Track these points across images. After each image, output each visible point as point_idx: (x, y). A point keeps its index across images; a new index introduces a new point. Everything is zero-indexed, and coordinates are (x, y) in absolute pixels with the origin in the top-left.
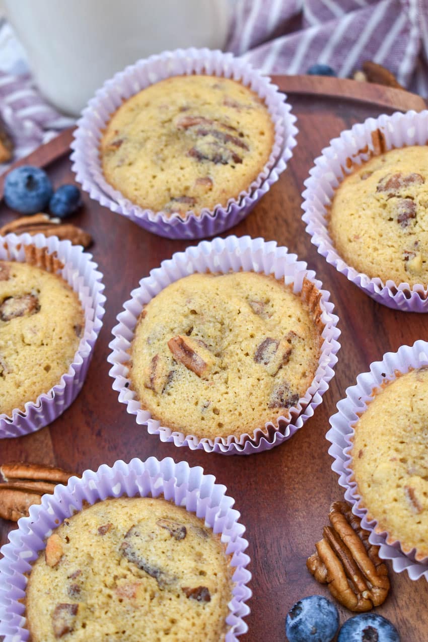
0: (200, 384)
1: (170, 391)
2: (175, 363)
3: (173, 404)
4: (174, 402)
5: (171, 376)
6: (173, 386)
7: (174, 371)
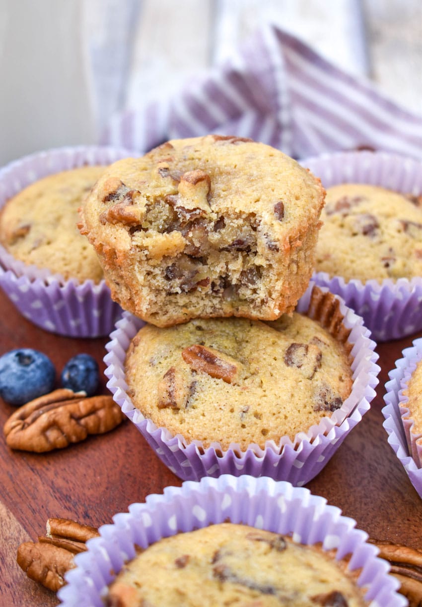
0: (231, 391)
1: (195, 404)
2: (194, 373)
3: (201, 417)
4: (203, 415)
5: (193, 388)
6: (198, 398)
7: (196, 382)
